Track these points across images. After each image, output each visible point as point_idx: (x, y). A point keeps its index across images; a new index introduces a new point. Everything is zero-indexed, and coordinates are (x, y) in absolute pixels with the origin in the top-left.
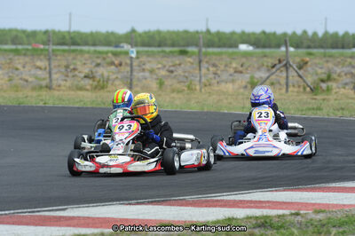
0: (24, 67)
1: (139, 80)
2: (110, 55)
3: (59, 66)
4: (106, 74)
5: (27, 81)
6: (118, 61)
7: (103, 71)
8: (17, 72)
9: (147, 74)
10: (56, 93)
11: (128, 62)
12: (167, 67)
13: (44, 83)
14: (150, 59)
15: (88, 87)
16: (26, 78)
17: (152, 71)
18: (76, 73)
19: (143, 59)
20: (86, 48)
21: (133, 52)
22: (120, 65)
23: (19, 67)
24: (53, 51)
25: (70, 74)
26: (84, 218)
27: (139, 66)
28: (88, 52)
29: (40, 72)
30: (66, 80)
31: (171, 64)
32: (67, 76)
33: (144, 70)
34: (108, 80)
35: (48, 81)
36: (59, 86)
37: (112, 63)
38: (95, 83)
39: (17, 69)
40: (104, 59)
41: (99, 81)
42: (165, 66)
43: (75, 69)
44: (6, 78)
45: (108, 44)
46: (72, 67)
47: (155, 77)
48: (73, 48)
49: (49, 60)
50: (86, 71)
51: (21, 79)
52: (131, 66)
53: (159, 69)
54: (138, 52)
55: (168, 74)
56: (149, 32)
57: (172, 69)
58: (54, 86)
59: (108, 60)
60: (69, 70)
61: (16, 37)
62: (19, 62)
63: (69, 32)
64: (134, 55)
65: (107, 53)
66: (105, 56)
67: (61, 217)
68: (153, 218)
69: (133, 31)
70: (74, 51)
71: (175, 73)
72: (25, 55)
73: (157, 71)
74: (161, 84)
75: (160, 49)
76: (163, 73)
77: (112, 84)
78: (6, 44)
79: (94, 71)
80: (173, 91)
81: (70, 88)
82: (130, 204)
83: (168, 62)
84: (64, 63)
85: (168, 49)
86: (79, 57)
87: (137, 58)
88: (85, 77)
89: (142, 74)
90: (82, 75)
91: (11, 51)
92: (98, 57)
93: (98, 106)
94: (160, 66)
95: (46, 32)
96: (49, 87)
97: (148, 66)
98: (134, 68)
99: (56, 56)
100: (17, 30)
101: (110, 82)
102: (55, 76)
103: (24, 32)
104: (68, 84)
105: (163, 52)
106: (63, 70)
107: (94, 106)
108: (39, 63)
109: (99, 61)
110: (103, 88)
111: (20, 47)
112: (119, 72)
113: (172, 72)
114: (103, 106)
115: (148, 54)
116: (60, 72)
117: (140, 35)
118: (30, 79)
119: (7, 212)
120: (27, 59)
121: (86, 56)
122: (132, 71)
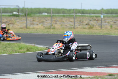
0: (66, 21)
1: (104, 25)
2: (95, 17)
3: (78, 21)
4: (93, 23)
5: (67, 26)
6: (97, 19)
7: (92, 23)
8: (64, 23)
9: (107, 23)
10: (76, 30)
11: (101, 19)
12: (114, 21)
13: (72, 27)
14: (108, 18)
15: (87, 28)
16: (67, 25)
17: (108, 23)
18: (83, 23)
19: (106, 18)
20: (86, 15)
21: (102, 16)
22: (98, 20)
23: (65, 21)
24: (76, 16)
25: (81, 24)
26: (84, 72)
27: (104, 21)
28: (87, 16)
29: (71, 23)
30: (80, 26)
31: (115, 20)
32: (80, 24)
33: (106, 22)
34: (94, 25)
35: (74, 26)
36: (77, 28)
37: (95, 20)
38: (90, 27)
39: (64, 22)
40: (93, 18)
41: (91, 26)
42: (113, 21)
43: (83, 22)
44: (60, 25)
45: (94, 13)
46: (82, 21)
47: (109, 24)
48: (83, 15)
49: (74, 19)
50: (86, 22)
51: (65, 25)
52: (101, 21)
53: (111, 22)
54: (104, 16)
55: (114, 23)
56: (108, 9)
57: (115, 22)
58: (76, 28)
59: (94, 19)
60: (81, 22)
61: (64, 11)
62: (64, 19)
63: (81, 10)
64: (102, 17)
65: (94, 16)
66: (93, 17)
67: (76, 72)
68: (107, 72)
69: (102, 9)
70: (83, 16)
71: (116, 23)
72: (67, 17)
73: (110, 22)
74: (111, 27)
75: (111, 15)
76: (112, 23)
77: (95, 27)
78: (60, 13)
79: (89, 22)
80: (115, 29)
81: (81, 28)
82: (99, 67)
83: (114, 19)
84: (79, 20)
85: (114, 15)
86: (84, 18)
87: (104, 18)
88: (86, 24)
89: (105, 23)
90: (85, 24)
91: (62, 16)
92: (91, 18)
93: (90, 34)
94: (111, 21)
95: (74, 10)
96: (74, 28)
97: (107, 21)
98: (103, 21)
99: (77, 17)
100: (64, 9)
101: (94, 26)
102: (76, 24)
103: (66, 9)
104: (80, 27)
105: (113, 16)
106: (79, 22)
107: (88, 34)
108: (71, 20)
109: (91, 19)
110: (92, 28)
111: (65, 15)
112: (97, 23)
113: (115, 23)
114: (91, 34)
115: (108, 17)
116: (78, 23)
117: (105, 10)
118: (68, 25)
119: (58, 70)
120: (67, 19)
121: (87, 17)
122: (102, 23)
